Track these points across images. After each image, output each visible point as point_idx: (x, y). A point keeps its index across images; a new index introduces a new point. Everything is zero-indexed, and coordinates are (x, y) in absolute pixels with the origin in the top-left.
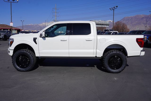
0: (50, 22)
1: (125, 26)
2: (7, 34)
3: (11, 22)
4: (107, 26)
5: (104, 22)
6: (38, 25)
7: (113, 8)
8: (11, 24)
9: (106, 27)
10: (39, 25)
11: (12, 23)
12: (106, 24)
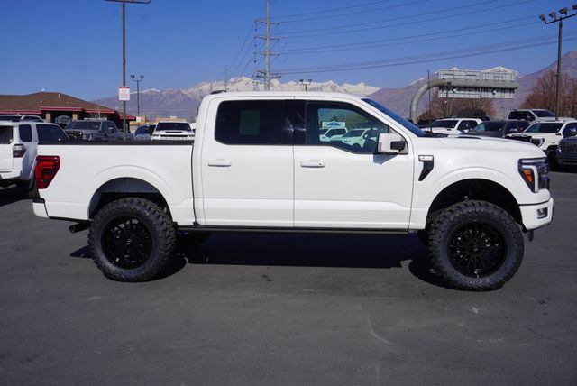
0: (232, 80)
2: (106, 135)
3: (124, 85)
4: (507, 95)
5: (491, 77)
6: (179, 92)
7: (559, 15)
8: (124, 94)
9: (491, 100)
10: (183, 92)
11: (128, 90)
12: (501, 86)
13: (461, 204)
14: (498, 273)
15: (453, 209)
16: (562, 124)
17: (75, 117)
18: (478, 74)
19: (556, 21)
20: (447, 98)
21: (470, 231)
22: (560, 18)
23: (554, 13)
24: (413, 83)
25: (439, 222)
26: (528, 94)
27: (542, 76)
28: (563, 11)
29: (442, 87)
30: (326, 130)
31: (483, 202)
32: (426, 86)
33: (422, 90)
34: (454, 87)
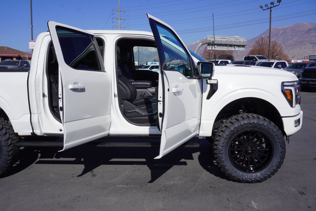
1: (278, 49)
3: (32, 40)
4: (241, 49)
5: (233, 40)
7: (270, 6)
9: (233, 51)
12: (238, 44)
13: (239, 117)
14: (266, 169)
15: (233, 121)
16: (274, 63)
17: (15, 59)
18: (227, 38)
19: (268, 8)
20: (212, 50)
21: (245, 137)
22: (270, 7)
23: (267, 4)
24: (194, 43)
25: (222, 131)
26: (251, 49)
27: (257, 40)
28: (272, 3)
29: (209, 44)
30: (149, 66)
31: (255, 115)
32: (201, 44)
33: (199, 45)
34: (215, 45)
